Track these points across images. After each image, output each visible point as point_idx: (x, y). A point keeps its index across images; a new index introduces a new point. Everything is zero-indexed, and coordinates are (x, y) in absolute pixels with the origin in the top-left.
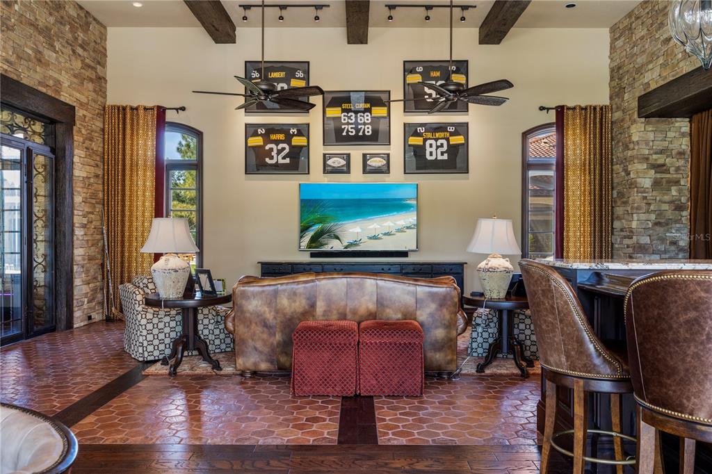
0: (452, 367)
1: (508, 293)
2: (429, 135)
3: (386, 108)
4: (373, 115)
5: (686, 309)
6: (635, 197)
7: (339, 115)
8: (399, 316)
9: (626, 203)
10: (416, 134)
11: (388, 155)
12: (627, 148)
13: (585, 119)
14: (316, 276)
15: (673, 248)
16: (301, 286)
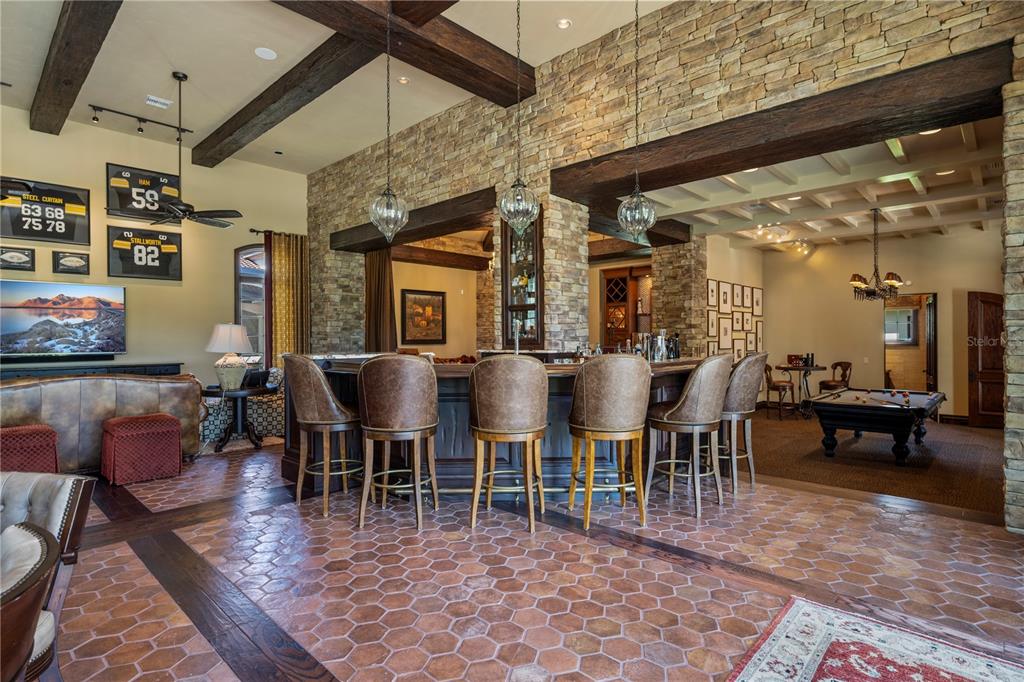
0: (192, 451)
1: (243, 384)
2: (138, 241)
3: (84, 207)
4: (67, 212)
5: (390, 374)
6: (329, 309)
7: (19, 206)
8: (141, 411)
9: (321, 313)
10: (122, 238)
11: (88, 255)
12: (322, 271)
13: (289, 244)
14: (40, 379)
15: (354, 346)
16: (19, 391)
